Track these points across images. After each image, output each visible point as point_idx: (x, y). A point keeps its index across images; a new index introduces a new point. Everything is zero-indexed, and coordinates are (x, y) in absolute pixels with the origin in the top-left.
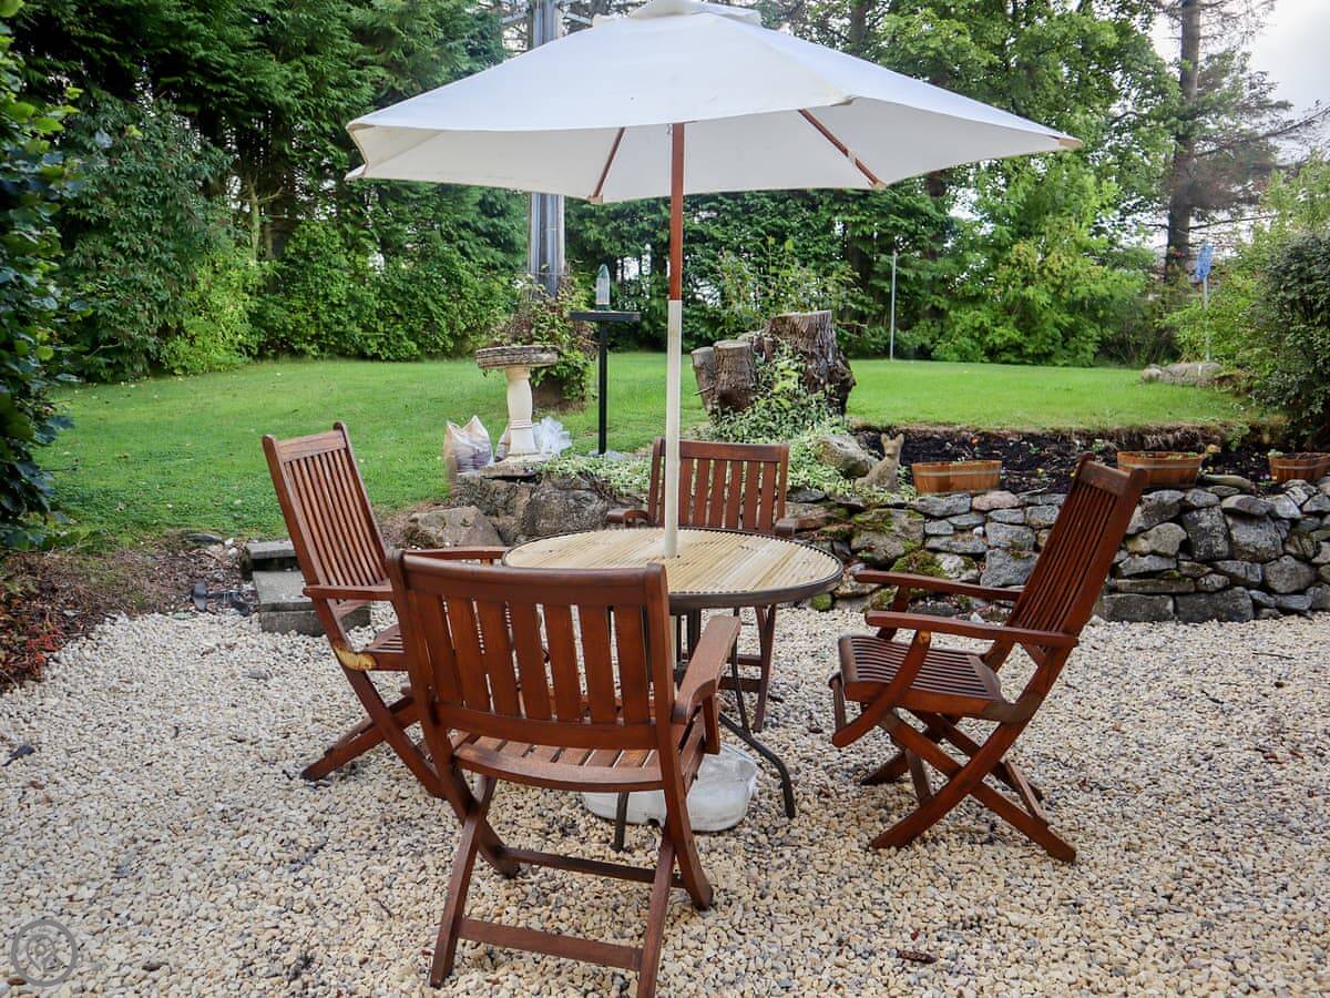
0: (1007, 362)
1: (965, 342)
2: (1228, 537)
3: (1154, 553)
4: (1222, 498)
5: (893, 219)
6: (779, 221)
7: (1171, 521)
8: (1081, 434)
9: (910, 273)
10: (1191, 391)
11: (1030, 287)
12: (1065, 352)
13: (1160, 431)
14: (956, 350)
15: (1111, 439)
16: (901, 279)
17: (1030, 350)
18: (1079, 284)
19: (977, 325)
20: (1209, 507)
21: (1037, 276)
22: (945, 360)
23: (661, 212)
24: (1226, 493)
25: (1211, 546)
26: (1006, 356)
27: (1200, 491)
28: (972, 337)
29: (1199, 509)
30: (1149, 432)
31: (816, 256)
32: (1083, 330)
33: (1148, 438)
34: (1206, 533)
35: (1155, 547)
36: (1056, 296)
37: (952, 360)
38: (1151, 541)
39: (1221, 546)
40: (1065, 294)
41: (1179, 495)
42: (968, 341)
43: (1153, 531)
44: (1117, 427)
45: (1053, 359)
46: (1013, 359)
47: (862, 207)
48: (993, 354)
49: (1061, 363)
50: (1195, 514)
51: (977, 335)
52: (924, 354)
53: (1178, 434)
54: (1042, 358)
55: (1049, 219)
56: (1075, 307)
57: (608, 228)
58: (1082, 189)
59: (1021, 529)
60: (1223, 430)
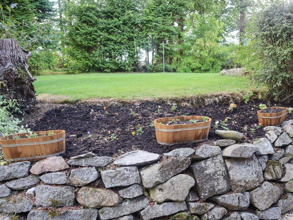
0: (197, 72)
1: (185, 67)
2: (227, 177)
3: (168, 201)
4: (223, 148)
5: (163, 33)
6: (131, 34)
7: (182, 173)
8: (173, 100)
9: (169, 48)
10: (234, 78)
11: (202, 51)
12: (212, 69)
13: (212, 96)
14: (183, 69)
15: (188, 101)
16: (166, 50)
17: (203, 69)
18: (215, 50)
19: (188, 62)
20: (213, 156)
21: (204, 48)
22: (179, 72)
23: (98, 32)
24: (226, 144)
25: (213, 187)
26: (197, 71)
27: (207, 146)
28: (187, 65)
29: (206, 159)
30: (207, 97)
31: (143, 44)
32: (217, 63)
33: (206, 100)
34: (210, 177)
35: (168, 197)
36: (209, 54)
37: (182, 72)
38: (165, 191)
39: (222, 185)
40: (212, 53)
41: (190, 151)
42: (186, 67)
43: (168, 184)
44: (191, 95)
45: (209, 71)
46: (198, 71)
47: (155, 30)
48: (193, 70)
49: (211, 72)
50: (203, 164)
51: (188, 65)
52: (174, 71)
53: (220, 97)
54: (206, 71)
55: (206, 32)
56: (214, 57)
57: (83, 37)
58: (215, 24)
59: (63, 189)
60: (241, 95)
